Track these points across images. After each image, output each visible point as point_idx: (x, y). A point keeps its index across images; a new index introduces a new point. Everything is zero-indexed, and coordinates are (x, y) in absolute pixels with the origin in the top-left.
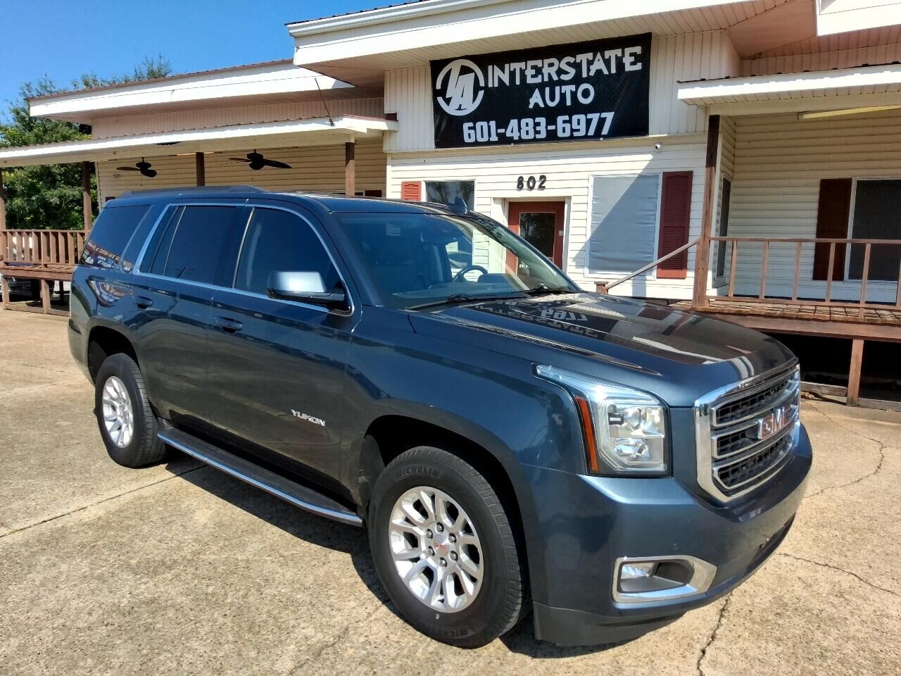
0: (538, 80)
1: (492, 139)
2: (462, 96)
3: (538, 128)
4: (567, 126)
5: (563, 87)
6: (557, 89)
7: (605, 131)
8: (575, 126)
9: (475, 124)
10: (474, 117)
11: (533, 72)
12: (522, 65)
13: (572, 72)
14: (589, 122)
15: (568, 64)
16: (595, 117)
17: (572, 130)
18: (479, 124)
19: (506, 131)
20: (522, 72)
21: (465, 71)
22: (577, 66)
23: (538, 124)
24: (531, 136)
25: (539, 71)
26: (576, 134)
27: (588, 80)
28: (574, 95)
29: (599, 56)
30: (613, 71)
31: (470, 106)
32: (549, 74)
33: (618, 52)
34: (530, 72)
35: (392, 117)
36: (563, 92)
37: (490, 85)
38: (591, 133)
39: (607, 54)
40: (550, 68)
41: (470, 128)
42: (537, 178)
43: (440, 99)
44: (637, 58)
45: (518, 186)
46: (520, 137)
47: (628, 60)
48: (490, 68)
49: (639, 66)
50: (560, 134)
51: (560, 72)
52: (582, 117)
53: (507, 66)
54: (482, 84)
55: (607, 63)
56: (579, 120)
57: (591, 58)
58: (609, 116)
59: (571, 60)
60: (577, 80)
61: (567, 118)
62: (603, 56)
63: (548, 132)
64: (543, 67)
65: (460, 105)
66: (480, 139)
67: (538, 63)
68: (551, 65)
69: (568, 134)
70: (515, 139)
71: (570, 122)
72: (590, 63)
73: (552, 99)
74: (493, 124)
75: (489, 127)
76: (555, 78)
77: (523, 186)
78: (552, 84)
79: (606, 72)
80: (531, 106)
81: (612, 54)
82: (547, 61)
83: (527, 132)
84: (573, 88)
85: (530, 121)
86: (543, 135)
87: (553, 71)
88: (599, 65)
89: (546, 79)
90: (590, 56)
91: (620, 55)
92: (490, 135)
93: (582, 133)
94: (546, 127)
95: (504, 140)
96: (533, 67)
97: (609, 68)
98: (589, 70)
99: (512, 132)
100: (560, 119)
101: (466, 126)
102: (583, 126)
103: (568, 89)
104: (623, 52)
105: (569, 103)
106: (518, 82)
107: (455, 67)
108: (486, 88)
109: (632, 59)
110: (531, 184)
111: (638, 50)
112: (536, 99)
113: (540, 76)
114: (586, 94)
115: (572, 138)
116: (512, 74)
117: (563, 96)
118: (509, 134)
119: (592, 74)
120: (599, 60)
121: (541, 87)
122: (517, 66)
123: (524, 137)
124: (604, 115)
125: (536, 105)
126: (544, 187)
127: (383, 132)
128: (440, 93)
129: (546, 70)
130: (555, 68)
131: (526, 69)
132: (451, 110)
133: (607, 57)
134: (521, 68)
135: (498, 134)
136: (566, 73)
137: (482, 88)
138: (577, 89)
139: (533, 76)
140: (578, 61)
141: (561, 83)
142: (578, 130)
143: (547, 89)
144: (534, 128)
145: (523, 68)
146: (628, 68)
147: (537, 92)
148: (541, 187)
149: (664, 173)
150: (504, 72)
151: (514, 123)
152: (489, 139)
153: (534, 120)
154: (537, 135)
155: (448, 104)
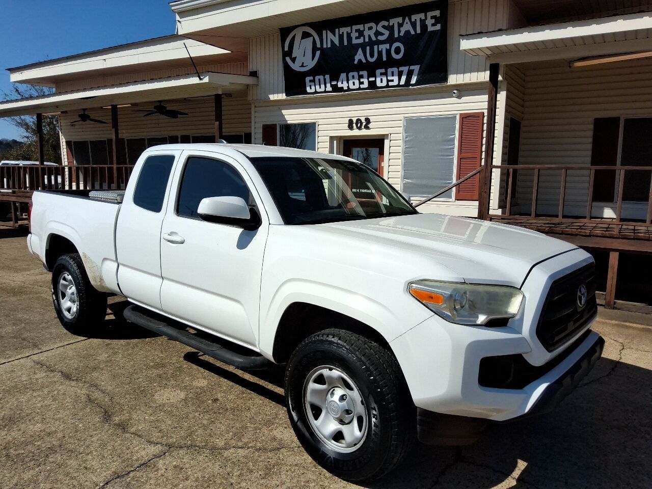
0: (361, 41)
1: (327, 90)
2: (304, 56)
3: (362, 80)
4: (384, 77)
5: (380, 46)
6: (376, 47)
7: (413, 81)
8: (390, 78)
9: (314, 78)
10: (313, 72)
11: (357, 34)
12: (348, 29)
13: (387, 33)
14: (400, 74)
15: (383, 27)
16: (405, 69)
17: (388, 81)
18: (317, 78)
19: (338, 82)
20: (349, 35)
21: (306, 35)
22: (390, 28)
23: (362, 76)
24: (357, 86)
25: (361, 33)
26: (391, 84)
27: (399, 39)
28: (388, 51)
29: (407, 19)
30: (419, 31)
31: (310, 64)
32: (369, 36)
33: (422, 16)
34: (354, 35)
35: (254, 74)
36: (380, 49)
37: (325, 46)
38: (403, 82)
39: (414, 17)
40: (369, 31)
41: (311, 81)
42: (363, 120)
43: (288, 59)
44: (437, 20)
45: (349, 126)
46: (348, 87)
47: (429, 22)
48: (324, 32)
49: (438, 27)
50: (379, 84)
51: (378, 33)
52: (395, 70)
53: (337, 30)
54: (319, 46)
55: (414, 25)
56: (392, 72)
57: (401, 22)
58: (416, 68)
59: (385, 23)
60: (391, 40)
61: (384, 71)
62: (410, 19)
63: (369, 82)
64: (364, 30)
65: (303, 63)
66: (318, 89)
67: (361, 27)
68: (370, 28)
69: (384, 84)
70: (344, 89)
71: (386, 74)
72: (400, 25)
73: (372, 56)
74: (327, 77)
75: (325, 80)
76: (374, 38)
77: (353, 127)
78: (371, 44)
79: (413, 32)
80: (356, 62)
81: (417, 17)
82: (367, 26)
83: (354, 83)
84: (387, 46)
85: (355, 74)
86: (366, 85)
87: (372, 33)
88: (407, 27)
89: (367, 40)
90: (400, 20)
91: (423, 18)
92: (325, 86)
93: (396, 83)
94: (368, 79)
95: (336, 90)
96: (356, 31)
97: (415, 29)
98: (399, 32)
99: (342, 83)
100: (378, 72)
101: (308, 79)
102: (396, 77)
103: (384, 47)
104: (426, 16)
105: (385, 59)
106: (346, 43)
107: (298, 33)
108: (321, 49)
109: (433, 21)
110: (359, 125)
111: (437, 13)
112: (359, 56)
113: (362, 38)
114: (398, 51)
115: (387, 87)
116: (341, 37)
117: (380, 53)
118: (340, 85)
119: (402, 34)
120: (407, 23)
121: (363, 46)
122: (345, 30)
123: (351, 87)
124: (412, 68)
125: (360, 60)
126: (369, 128)
127: (248, 86)
128: (288, 53)
129: (366, 33)
130: (374, 30)
131: (351, 32)
133: (413, 20)
134: (347, 32)
135: (332, 86)
136: (383, 34)
137: (319, 49)
138: (391, 47)
139: (357, 38)
140: (391, 24)
141: (379, 43)
142: (392, 81)
143: (368, 48)
144: (359, 80)
145: (349, 32)
146: (430, 29)
147: (360, 51)
148: (367, 127)
149: (461, 114)
150: (334, 35)
151: (343, 76)
152: (325, 90)
153: (359, 73)
154: (361, 85)
155: (294, 62)
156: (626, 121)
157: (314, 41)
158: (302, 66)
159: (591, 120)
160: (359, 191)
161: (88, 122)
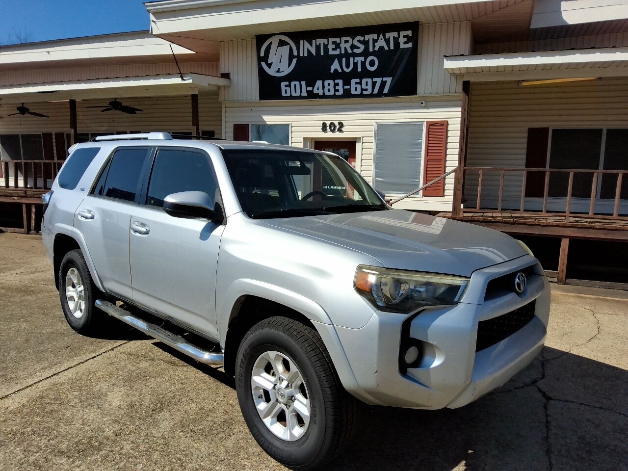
0: (337, 52)
1: (303, 95)
2: (280, 62)
3: (337, 87)
4: (359, 86)
5: (355, 58)
6: (351, 59)
7: (386, 91)
8: (364, 87)
9: (290, 83)
10: (289, 78)
11: (334, 46)
12: (325, 41)
13: (362, 47)
14: (374, 84)
15: (359, 41)
16: (379, 80)
17: (362, 90)
18: (293, 83)
19: (313, 88)
20: (326, 46)
21: (282, 43)
22: (366, 43)
23: (337, 84)
24: (332, 93)
25: (337, 46)
26: (364, 92)
27: (374, 53)
28: (363, 64)
29: (381, 37)
30: (392, 47)
31: (286, 70)
32: (345, 48)
33: (395, 34)
34: (331, 46)
35: (226, 76)
36: (355, 61)
37: (302, 55)
38: (376, 91)
39: (388, 35)
40: (346, 44)
41: (286, 86)
42: (337, 124)
43: (263, 64)
44: (409, 39)
45: (323, 129)
46: (324, 93)
47: (402, 40)
48: (301, 42)
49: (410, 45)
50: (353, 92)
51: (353, 47)
52: (369, 80)
53: (314, 41)
54: (295, 54)
55: (387, 41)
56: (367, 82)
57: (375, 37)
58: (389, 80)
59: (362, 38)
60: (366, 54)
61: (358, 80)
62: (384, 37)
63: (344, 90)
64: (341, 43)
65: (279, 69)
66: (294, 94)
67: (337, 40)
68: (346, 42)
69: (359, 92)
70: (320, 95)
71: (360, 83)
72: (375, 41)
73: (348, 66)
74: (303, 83)
75: (301, 86)
76: (350, 51)
77: (326, 129)
78: (347, 55)
79: (386, 48)
80: (332, 71)
81: (391, 35)
82: (343, 39)
83: (329, 90)
84: (363, 59)
85: (331, 82)
86: (341, 92)
87: (348, 46)
88: (381, 43)
89: (343, 52)
90: (375, 36)
91: (396, 36)
92: (301, 91)
93: (369, 92)
94: (343, 87)
95: (312, 95)
96: (333, 43)
97: (388, 45)
98: (374, 47)
99: (318, 89)
100: (353, 81)
101: (283, 84)
102: (370, 87)
103: (359, 60)
104: (399, 35)
105: (360, 70)
106: (322, 54)
107: (275, 41)
108: (298, 57)
109: (405, 39)
110: (332, 128)
111: (409, 33)
112: (335, 66)
113: (338, 50)
114: (372, 63)
115: (361, 95)
116: (318, 47)
117: (355, 64)
118: (315, 91)
119: (376, 49)
120: (381, 40)
121: (339, 57)
122: (322, 42)
123: (327, 93)
124: (385, 79)
125: (336, 70)
127: (219, 87)
128: (263, 59)
129: (343, 45)
130: (350, 44)
131: (328, 44)
132: (271, 72)
133: (387, 37)
134: (324, 43)
135: (307, 91)
136: (358, 48)
137: (295, 57)
138: (366, 60)
139: (333, 49)
140: (366, 39)
141: (355, 55)
142: (366, 90)
143: (344, 60)
144: (334, 87)
145: (326, 43)
146: (402, 46)
147: (336, 61)
148: (340, 130)
149: (427, 122)
150: (311, 45)
151: (319, 83)
152: (301, 94)
153: (334, 81)
154: (336, 92)
155: (270, 68)
156: (554, 131)
157: (291, 50)
158: (278, 71)
159: (526, 129)
160: (330, 187)
161: (27, 115)
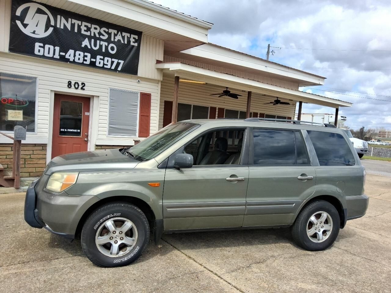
0: (88, 34)
1: (55, 57)
2: (37, 26)
3: (86, 58)
4: (102, 61)
5: (101, 42)
6: (98, 42)
7: (119, 69)
8: (106, 63)
9: (44, 45)
10: (45, 41)
11: (86, 29)
12: (79, 22)
13: (106, 36)
14: (112, 62)
15: (105, 31)
16: (116, 61)
17: (104, 64)
18: (47, 46)
19: (66, 54)
20: (79, 27)
21: (39, 11)
22: (109, 34)
23: (86, 56)
24: (81, 61)
25: (88, 29)
26: (105, 66)
27: (114, 42)
28: (107, 47)
30: (126, 43)
31: (42, 34)
32: (94, 33)
33: (128, 35)
34: (83, 28)
36: (101, 44)
37: (58, 26)
38: (113, 68)
40: (95, 30)
41: (40, 47)
42: (80, 84)
43: (18, 23)
44: (136, 41)
45: (68, 86)
46: (74, 60)
47: (132, 40)
48: (59, 17)
49: (136, 44)
50: (97, 64)
51: (100, 34)
52: (110, 59)
53: (70, 20)
54: (52, 23)
55: (123, 38)
56: (108, 60)
57: (116, 33)
58: (122, 62)
59: (107, 30)
60: (109, 41)
61: (102, 57)
62: (121, 34)
63: (91, 61)
64: (91, 28)
66: (46, 54)
67: (89, 25)
69: (101, 65)
70: (70, 60)
71: (103, 59)
72: (115, 35)
73: (95, 46)
74: (57, 49)
75: (54, 50)
76: (97, 36)
77: (71, 86)
78: (95, 38)
79: (122, 42)
80: (83, 46)
81: (126, 35)
82: (93, 26)
83: (79, 59)
84: (106, 44)
85: (82, 53)
86: (88, 62)
87: (97, 32)
88: (119, 37)
89: (92, 35)
90: (116, 32)
92: (54, 54)
93: (109, 67)
94: (90, 59)
95: (63, 59)
96: (85, 26)
97: (124, 40)
98: (114, 38)
99: (70, 56)
100: (99, 57)
101: (37, 45)
102: (109, 64)
103: (104, 44)
104: (130, 36)
105: (104, 50)
106: (76, 31)
107: (33, 7)
108: (55, 27)
109: (134, 40)
110: (77, 86)
111: (137, 37)
112: (86, 43)
113: (89, 32)
114: (112, 49)
115: (103, 68)
116: (73, 25)
117: (101, 46)
118: (67, 57)
119: (116, 40)
120: (119, 35)
121: (90, 38)
122: (77, 22)
123: (77, 60)
124: (120, 61)
125: (86, 46)
126: (84, 89)
128: (19, 18)
129: (93, 30)
131: (81, 25)
132: (27, 31)
133: (123, 35)
134: (78, 24)
135: (60, 55)
136: (103, 35)
137: (52, 26)
138: (108, 45)
139: (85, 31)
140: (110, 32)
141: (101, 40)
142: (107, 65)
143: (93, 40)
144: (84, 58)
145: (80, 24)
146: (132, 44)
147: (87, 40)
148: (82, 89)
149: (141, 93)
150: (68, 22)
151: (71, 52)
152: (53, 56)
153: (84, 54)
154: (84, 62)
155: (25, 27)
158: (34, 32)
159: (163, 101)
160: (67, 130)
